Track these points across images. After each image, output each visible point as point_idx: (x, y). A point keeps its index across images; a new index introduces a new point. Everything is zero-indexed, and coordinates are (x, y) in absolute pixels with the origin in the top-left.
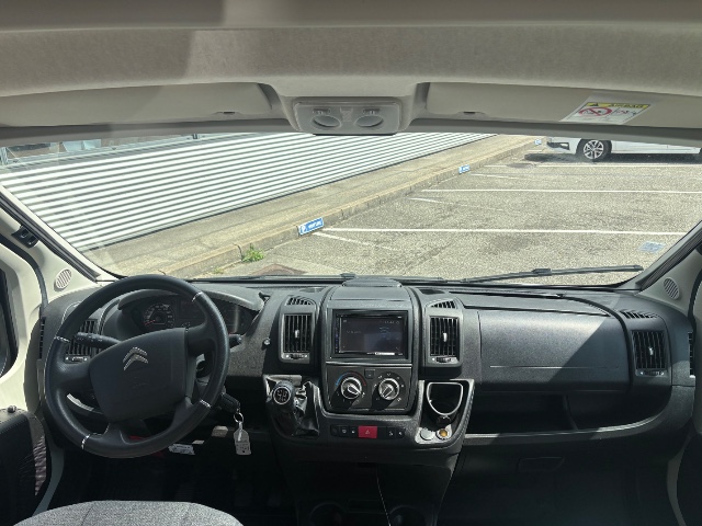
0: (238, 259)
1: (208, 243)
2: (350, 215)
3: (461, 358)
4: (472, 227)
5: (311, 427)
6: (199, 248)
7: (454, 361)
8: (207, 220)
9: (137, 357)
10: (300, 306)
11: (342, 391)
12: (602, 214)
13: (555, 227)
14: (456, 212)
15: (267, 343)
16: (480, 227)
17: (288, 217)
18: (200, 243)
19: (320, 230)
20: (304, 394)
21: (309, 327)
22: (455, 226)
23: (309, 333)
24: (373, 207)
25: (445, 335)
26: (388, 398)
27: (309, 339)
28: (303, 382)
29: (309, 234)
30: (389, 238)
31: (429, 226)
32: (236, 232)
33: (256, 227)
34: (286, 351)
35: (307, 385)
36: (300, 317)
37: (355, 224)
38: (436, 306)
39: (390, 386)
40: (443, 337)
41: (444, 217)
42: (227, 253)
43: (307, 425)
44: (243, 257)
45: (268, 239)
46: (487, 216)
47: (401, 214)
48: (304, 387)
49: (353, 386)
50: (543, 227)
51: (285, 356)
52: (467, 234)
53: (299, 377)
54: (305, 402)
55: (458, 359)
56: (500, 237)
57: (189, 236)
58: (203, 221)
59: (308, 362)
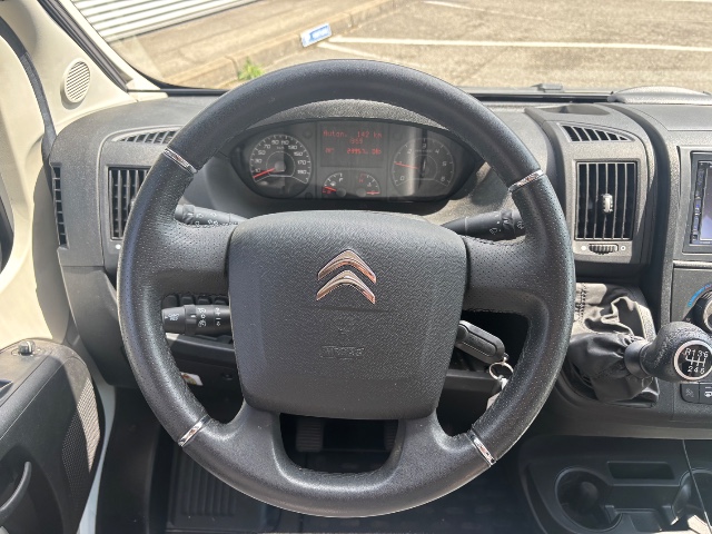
0: (232, 76)
1: (190, 55)
2: (360, 21)
4: (510, 40)
6: (181, 63)
8: (183, 27)
9: (349, 277)
12: (658, 25)
13: (607, 41)
14: (488, 21)
16: (520, 40)
17: (284, 24)
18: (181, 55)
19: (326, 40)
22: (489, 38)
24: (386, 11)
28: (609, 297)
29: (314, 45)
30: (414, 52)
31: (459, 37)
32: (222, 43)
33: (248, 36)
34: (580, 237)
35: (622, 306)
37: (367, 33)
41: (475, 27)
42: (221, 68)
44: (239, 74)
45: (266, 51)
46: (525, 25)
47: (421, 21)
50: (594, 41)
51: (577, 249)
52: (506, 48)
53: (602, 288)
56: (547, 53)
57: (165, 46)
58: (178, 27)
59: (627, 261)
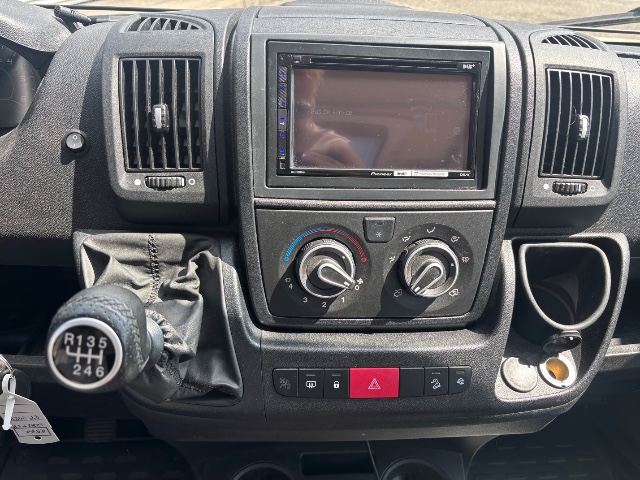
3: (615, 182)
5: (218, 378)
7: (596, 190)
10: (165, 32)
11: (304, 279)
15: (75, 144)
20: (193, 287)
21: (196, 98)
23: (197, 116)
25: (585, 121)
26: (428, 293)
27: (197, 133)
28: (188, 251)
34: (132, 167)
35: (202, 263)
36: (168, 65)
38: (552, 40)
39: (436, 263)
40: (577, 127)
43: (207, 370)
48: (193, 267)
49: (332, 264)
51: (129, 183)
53: (178, 238)
54: (198, 313)
55: (608, 185)
59: (201, 199)
